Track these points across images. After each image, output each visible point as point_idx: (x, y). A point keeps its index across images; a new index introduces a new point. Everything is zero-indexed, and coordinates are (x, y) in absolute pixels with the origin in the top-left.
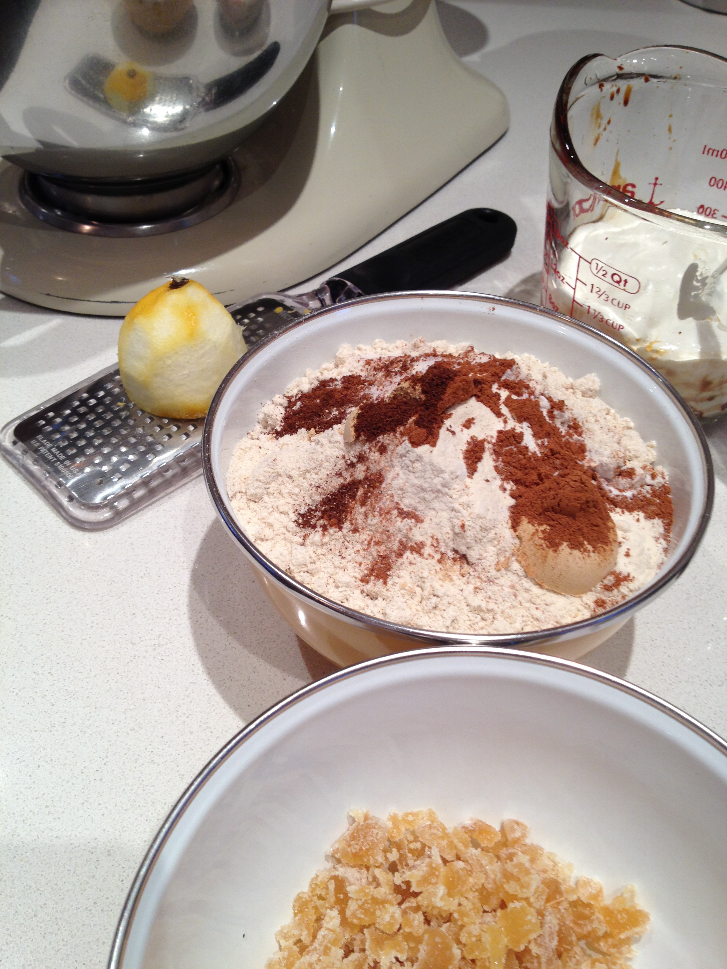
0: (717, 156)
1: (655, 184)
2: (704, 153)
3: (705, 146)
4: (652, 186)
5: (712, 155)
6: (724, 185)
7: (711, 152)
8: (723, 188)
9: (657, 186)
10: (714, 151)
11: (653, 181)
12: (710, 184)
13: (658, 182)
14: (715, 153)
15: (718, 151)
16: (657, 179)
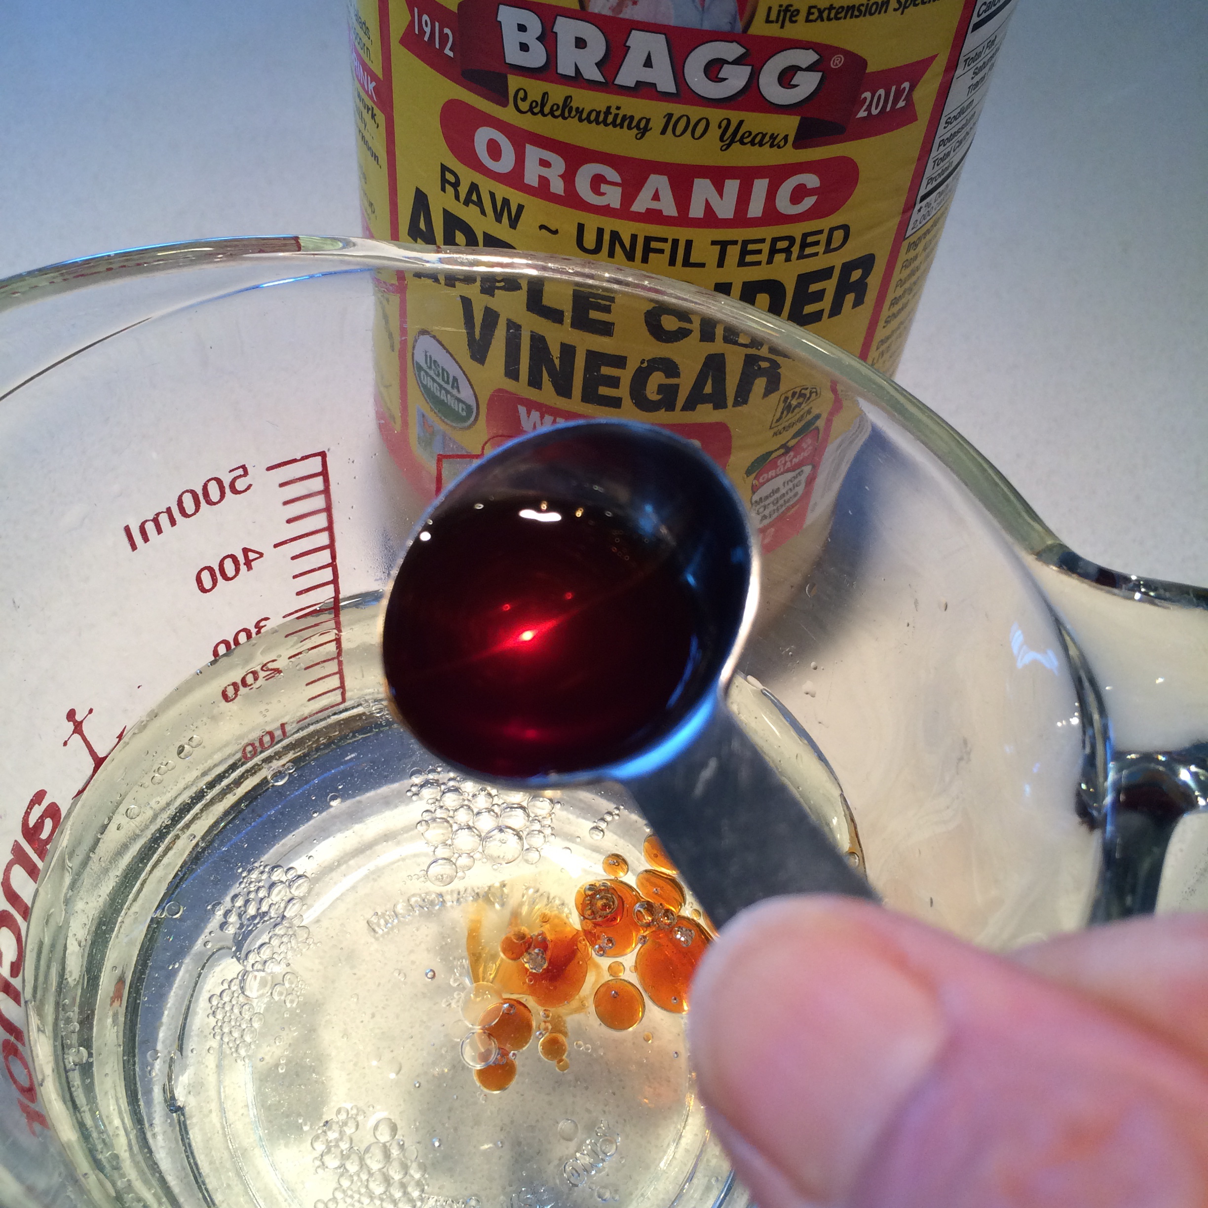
0: (173, 522)
1: (78, 728)
2: (134, 547)
3: (127, 530)
4: (77, 737)
5: (159, 531)
6: (242, 560)
7: (150, 527)
8: (243, 568)
9: (85, 728)
10: (156, 521)
11: (71, 726)
12: (204, 590)
13: (78, 718)
14: (164, 520)
15: (169, 511)
16: (71, 715)
